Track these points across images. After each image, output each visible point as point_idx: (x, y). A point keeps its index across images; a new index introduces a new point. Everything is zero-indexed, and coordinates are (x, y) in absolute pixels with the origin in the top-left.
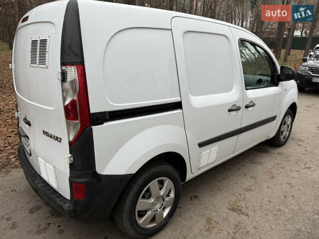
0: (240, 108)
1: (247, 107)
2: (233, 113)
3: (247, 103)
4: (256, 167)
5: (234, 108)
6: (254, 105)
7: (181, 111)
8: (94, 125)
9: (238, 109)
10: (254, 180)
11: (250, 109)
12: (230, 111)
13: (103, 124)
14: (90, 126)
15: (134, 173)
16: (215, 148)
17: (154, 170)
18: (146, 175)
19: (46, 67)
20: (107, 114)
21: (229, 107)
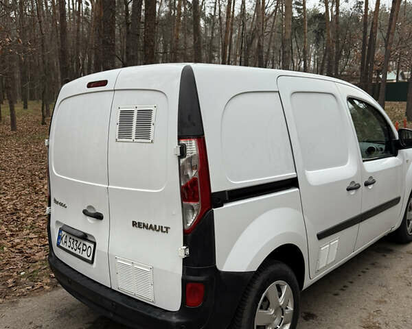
0: (360, 186)
1: (367, 184)
2: (353, 192)
3: (366, 179)
4: (383, 273)
5: (353, 186)
6: (373, 183)
7: (297, 189)
8: (215, 208)
9: (357, 187)
10: (385, 288)
11: (370, 187)
12: (349, 189)
13: (222, 206)
14: (211, 208)
15: (255, 270)
16: (334, 241)
17: (272, 269)
18: (263, 276)
19: (150, 141)
20: (227, 193)
21: (348, 185)
